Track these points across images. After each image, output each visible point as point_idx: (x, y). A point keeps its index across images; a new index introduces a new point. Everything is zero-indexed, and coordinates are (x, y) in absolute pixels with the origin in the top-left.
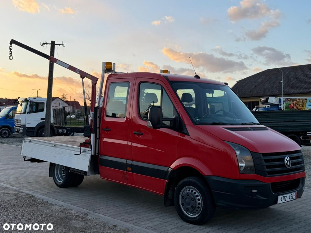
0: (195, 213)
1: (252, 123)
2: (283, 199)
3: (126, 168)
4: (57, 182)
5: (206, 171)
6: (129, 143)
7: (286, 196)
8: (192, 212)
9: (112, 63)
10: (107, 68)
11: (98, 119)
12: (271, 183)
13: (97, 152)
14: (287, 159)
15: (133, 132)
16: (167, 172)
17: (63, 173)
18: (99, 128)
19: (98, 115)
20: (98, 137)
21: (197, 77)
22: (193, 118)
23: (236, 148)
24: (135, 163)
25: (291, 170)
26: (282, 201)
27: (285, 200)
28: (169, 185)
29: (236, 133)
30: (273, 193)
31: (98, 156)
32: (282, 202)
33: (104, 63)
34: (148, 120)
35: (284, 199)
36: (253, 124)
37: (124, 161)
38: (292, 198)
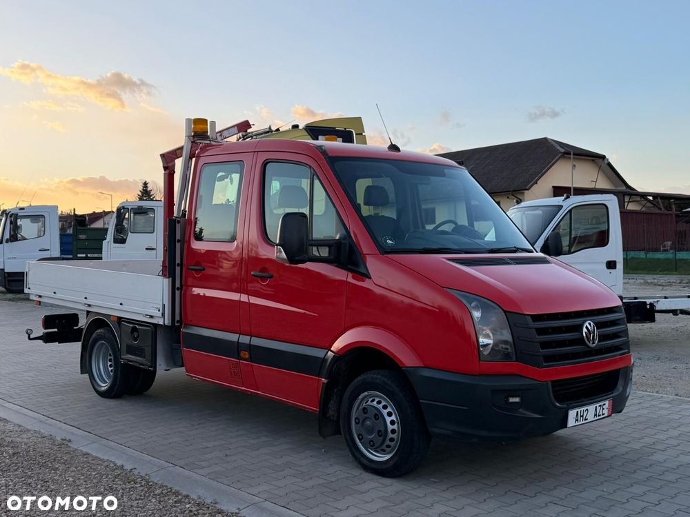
0: (384, 450)
2: (581, 416)
3: (239, 354)
4: (96, 387)
5: (406, 358)
6: (244, 298)
7: (587, 410)
8: (378, 450)
9: (207, 120)
10: (195, 132)
11: (178, 245)
12: (552, 382)
13: (177, 318)
14: (589, 327)
15: (252, 273)
16: (324, 360)
17: (111, 366)
18: (181, 265)
19: (178, 237)
20: (178, 285)
21: (394, 148)
22: (379, 239)
23: (473, 305)
24: (256, 341)
25: (598, 351)
26: (577, 420)
27: (586, 420)
28: (328, 389)
29: (474, 270)
30: (557, 404)
31: (180, 327)
32: (577, 424)
33: (188, 120)
34: (277, 245)
35: (583, 416)
36: (516, 250)
37: (233, 337)
38: (601, 413)
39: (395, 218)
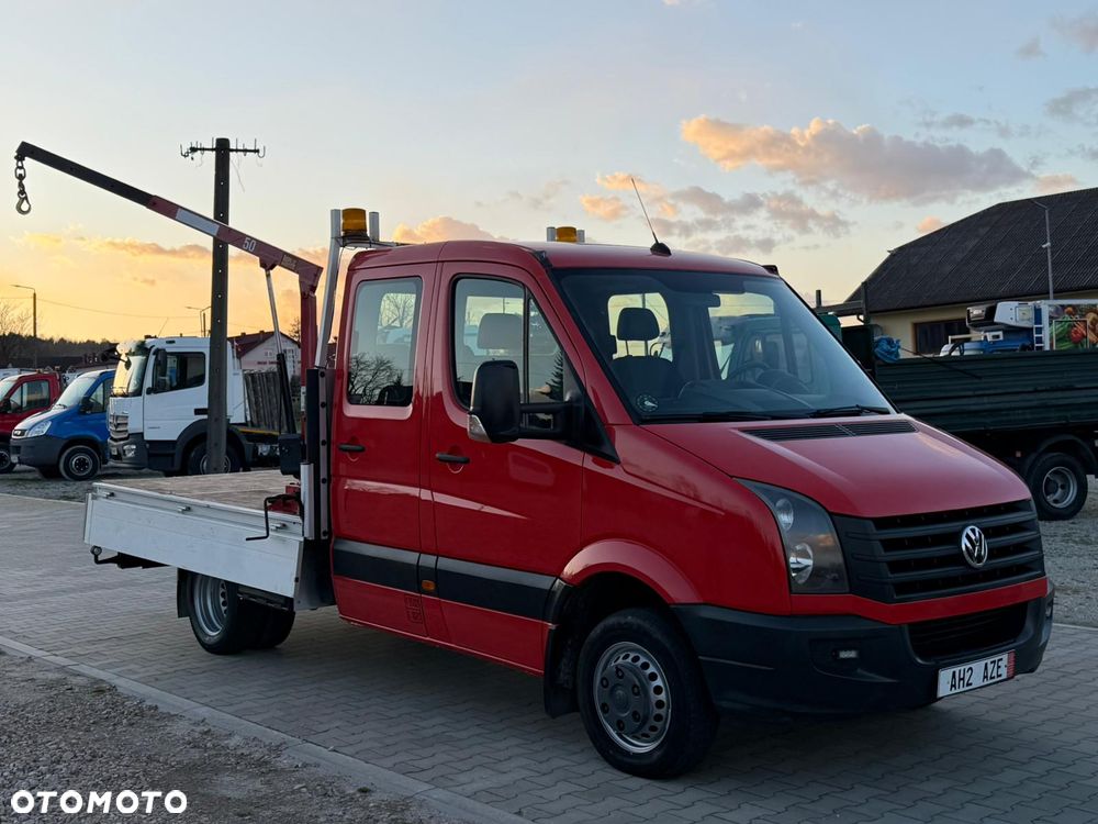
0: (647, 736)
1: (857, 406)
2: (960, 679)
3: (419, 583)
4: (201, 635)
5: (676, 589)
6: (425, 495)
7: (971, 669)
8: (637, 735)
9: (364, 212)
10: (345, 231)
11: (323, 412)
12: (909, 624)
13: (324, 527)
14: (973, 538)
15: (437, 455)
16: (550, 592)
17: (224, 604)
18: (328, 443)
19: (322, 399)
20: (323, 475)
21: (661, 249)
22: (633, 402)
23: (780, 503)
24: (446, 564)
25: (988, 575)
26: (953, 686)
27: (968, 685)
28: (557, 639)
29: (782, 445)
30: (919, 661)
31: (329, 540)
32: (954, 691)
33: (335, 213)
34: (471, 413)
35: (963, 679)
36: (859, 411)
37: (410, 557)
38: (995, 674)
39: (671, 360)
